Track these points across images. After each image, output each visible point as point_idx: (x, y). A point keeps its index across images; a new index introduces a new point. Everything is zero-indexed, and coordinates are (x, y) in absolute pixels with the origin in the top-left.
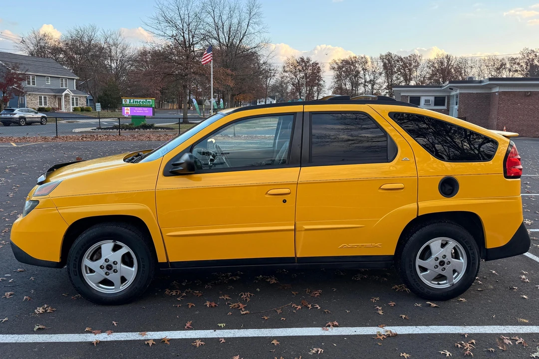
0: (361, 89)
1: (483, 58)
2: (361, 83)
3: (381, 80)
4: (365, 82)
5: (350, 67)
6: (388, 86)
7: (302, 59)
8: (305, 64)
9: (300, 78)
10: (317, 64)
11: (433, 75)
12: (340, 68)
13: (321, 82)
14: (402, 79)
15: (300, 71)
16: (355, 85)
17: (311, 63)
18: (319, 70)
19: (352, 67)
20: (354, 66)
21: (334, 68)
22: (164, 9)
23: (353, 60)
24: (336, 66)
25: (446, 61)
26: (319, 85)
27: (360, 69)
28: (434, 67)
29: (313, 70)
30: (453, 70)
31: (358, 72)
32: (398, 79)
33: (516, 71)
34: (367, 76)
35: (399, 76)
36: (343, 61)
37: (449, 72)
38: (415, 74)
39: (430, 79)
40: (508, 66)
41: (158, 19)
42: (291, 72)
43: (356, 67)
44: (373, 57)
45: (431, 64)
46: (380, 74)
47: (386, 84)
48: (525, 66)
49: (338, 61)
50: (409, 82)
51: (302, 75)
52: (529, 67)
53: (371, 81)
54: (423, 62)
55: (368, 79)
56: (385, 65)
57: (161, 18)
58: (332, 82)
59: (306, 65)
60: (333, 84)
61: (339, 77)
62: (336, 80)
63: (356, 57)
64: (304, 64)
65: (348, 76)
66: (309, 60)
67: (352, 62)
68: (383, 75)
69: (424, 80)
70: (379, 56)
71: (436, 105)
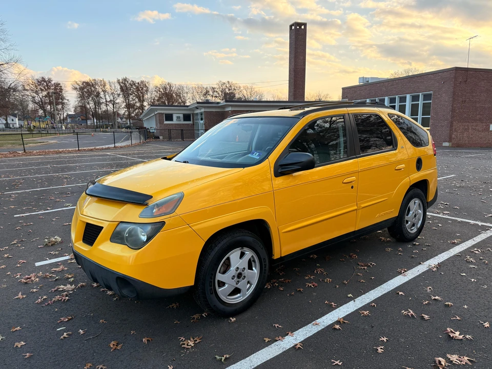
0: (104, 108)
1: (194, 86)
2: (103, 103)
3: (120, 100)
4: (106, 101)
5: (91, 88)
6: (126, 105)
7: (43, 80)
8: (47, 83)
9: (43, 96)
10: (59, 84)
11: (160, 98)
12: (82, 89)
13: (65, 101)
14: (137, 100)
15: (42, 90)
16: (98, 104)
17: (53, 82)
18: (61, 90)
19: (92, 88)
20: (94, 88)
21: (76, 89)
23: (93, 82)
24: (78, 87)
25: (168, 87)
26: (63, 104)
27: (100, 90)
28: (160, 91)
29: (55, 89)
30: (174, 95)
31: (98, 94)
32: (134, 100)
33: (216, 97)
34: (107, 97)
35: (134, 98)
36: (84, 82)
37: (172, 96)
38: (146, 96)
39: (158, 100)
40: (211, 93)
42: (32, 90)
43: (96, 88)
44: (111, 81)
45: (157, 89)
46: (119, 95)
47: (125, 104)
48: (220, 93)
49: (79, 83)
50: (143, 103)
51: (45, 93)
52: (223, 94)
53: (111, 101)
54: (151, 87)
55: (108, 99)
56: (121, 88)
58: (76, 101)
59: (47, 85)
60: (77, 103)
61: (82, 97)
62: (79, 99)
63: (95, 80)
64: (45, 84)
65: (90, 96)
66: (50, 81)
67: (93, 85)
68: (121, 96)
69: (154, 101)
70: (116, 81)
71: (184, 120)
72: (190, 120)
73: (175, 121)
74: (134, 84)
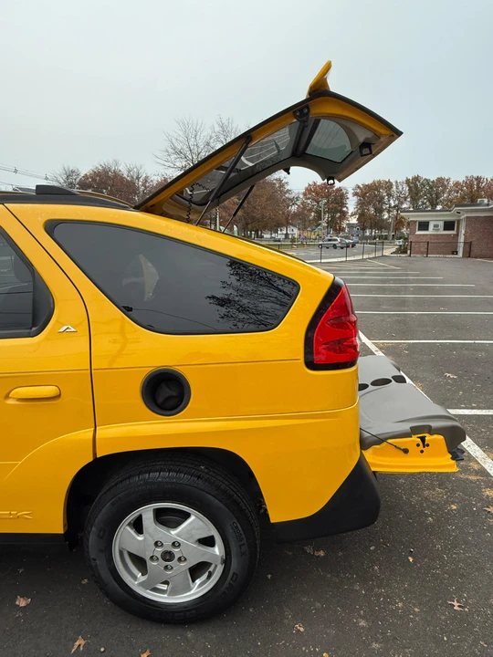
0: (385, 215)
3: (407, 204)
4: (390, 207)
5: (374, 193)
12: (363, 193)
13: (345, 209)
14: (428, 203)
17: (334, 189)
19: (376, 192)
20: (378, 191)
21: (357, 194)
22: (174, 141)
23: (377, 184)
24: (359, 192)
25: (475, 183)
26: (341, 212)
27: (385, 194)
28: (462, 190)
31: (382, 198)
32: (424, 204)
35: (425, 201)
36: (367, 186)
41: (167, 151)
43: (380, 192)
44: (399, 181)
46: (406, 198)
53: (395, 206)
54: (451, 185)
55: (393, 205)
56: (410, 190)
57: (171, 151)
61: (362, 203)
62: (358, 206)
65: (372, 202)
67: (376, 187)
68: (409, 200)
70: (404, 180)
71: (445, 229)
72: (453, 229)
73: (431, 231)
74: (428, 184)
